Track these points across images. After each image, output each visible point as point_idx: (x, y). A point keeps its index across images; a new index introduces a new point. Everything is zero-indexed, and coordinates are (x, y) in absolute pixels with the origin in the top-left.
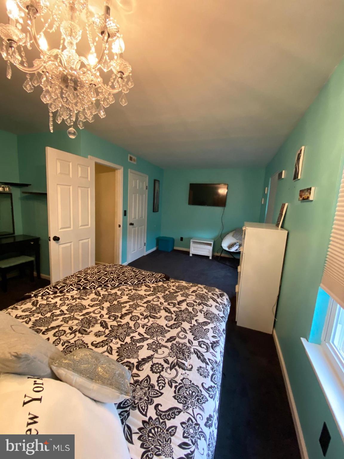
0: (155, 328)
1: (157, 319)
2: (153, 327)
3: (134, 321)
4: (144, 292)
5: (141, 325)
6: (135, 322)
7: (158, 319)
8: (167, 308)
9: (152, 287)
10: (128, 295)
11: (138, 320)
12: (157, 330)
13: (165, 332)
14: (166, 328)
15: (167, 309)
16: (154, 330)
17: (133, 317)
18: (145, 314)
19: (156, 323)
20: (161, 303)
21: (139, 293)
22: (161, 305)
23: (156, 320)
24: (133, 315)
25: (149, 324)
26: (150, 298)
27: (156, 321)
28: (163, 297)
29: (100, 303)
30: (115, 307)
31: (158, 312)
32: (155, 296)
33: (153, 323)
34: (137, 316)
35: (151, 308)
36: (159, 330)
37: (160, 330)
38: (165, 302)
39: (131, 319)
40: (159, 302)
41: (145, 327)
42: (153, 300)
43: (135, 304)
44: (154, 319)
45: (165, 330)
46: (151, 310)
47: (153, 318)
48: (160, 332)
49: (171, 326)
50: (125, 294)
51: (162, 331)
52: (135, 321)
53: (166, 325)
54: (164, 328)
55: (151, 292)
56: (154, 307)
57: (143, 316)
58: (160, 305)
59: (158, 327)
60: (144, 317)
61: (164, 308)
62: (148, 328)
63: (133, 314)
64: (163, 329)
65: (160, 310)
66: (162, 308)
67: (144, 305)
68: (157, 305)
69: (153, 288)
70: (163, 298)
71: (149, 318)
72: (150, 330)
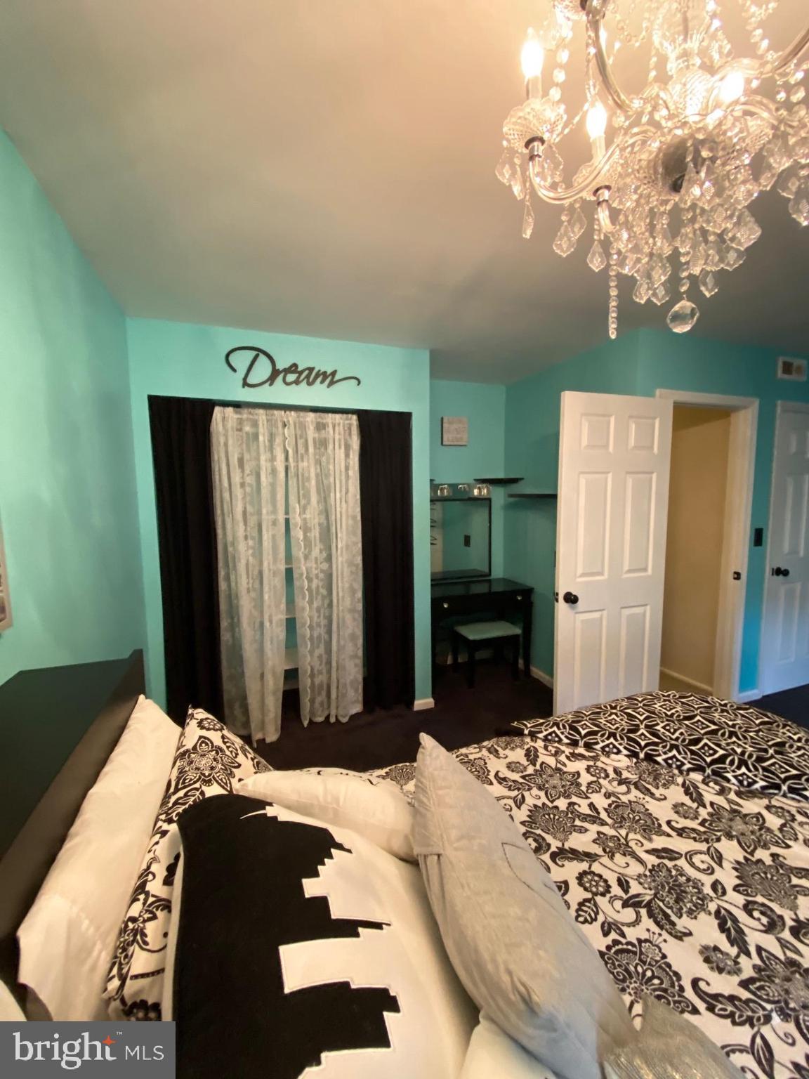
0: (644, 963)
1: (670, 934)
2: (641, 953)
3: (586, 889)
4: (672, 812)
5: (601, 918)
6: (589, 895)
7: (676, 937)
8: (735, 920)
9: (708, 805)
10: (609, 797)
11: (603, 895)
12: (649, 974)
13: (675, 1002)
14: (689, 993)
15: (729, 923)
16: (636, 968)
17: (589, 877)
18: (635, 888)
19: (660, 950)
20: (715, 885)
21: (654, 807)
22: (712, 894)
23: (665, 935)
24: (593, 869)
25: (632, 934)
26: (681, 845)
27: (661, 939)
28: (738, 867)
29: (521, 783)
30: (555, 815)
31: (690, 912)
32: (704, 846)
33: (646, 941)
34: (606, 881)
35: (668, 883)
36: (656, 981)
37: (662, 983)
38: (736, 889)
39: (580, 877)
40: (711, 879)
41: (613, 935)
42: (689, 856)
43: (619, 840)
44: (661, 928)
45: (680, 996)
46: (663, 887)
47: (657, 923)
48: (655, 990)
49: (716, 997)
50: (603, 791)
51: (665, 990)
52: (591, 891)
53: (695, 983)
54: (682, 989)
55: (694, 824)
56: (680, 885)
57: (626, 892)
58: (707, 890)
59: (660, 967)
60: (625, 897)
61: (718, 913)
62: (620, 947)
63: (596, 868)
64: (673, 985)
65: (700, 906)
66: (712, 907)
67: (644, 856)
68: (697, 885)
69: (710, 809)
70: (735, 869)
71: (643, 912)
72: (624, 959)
